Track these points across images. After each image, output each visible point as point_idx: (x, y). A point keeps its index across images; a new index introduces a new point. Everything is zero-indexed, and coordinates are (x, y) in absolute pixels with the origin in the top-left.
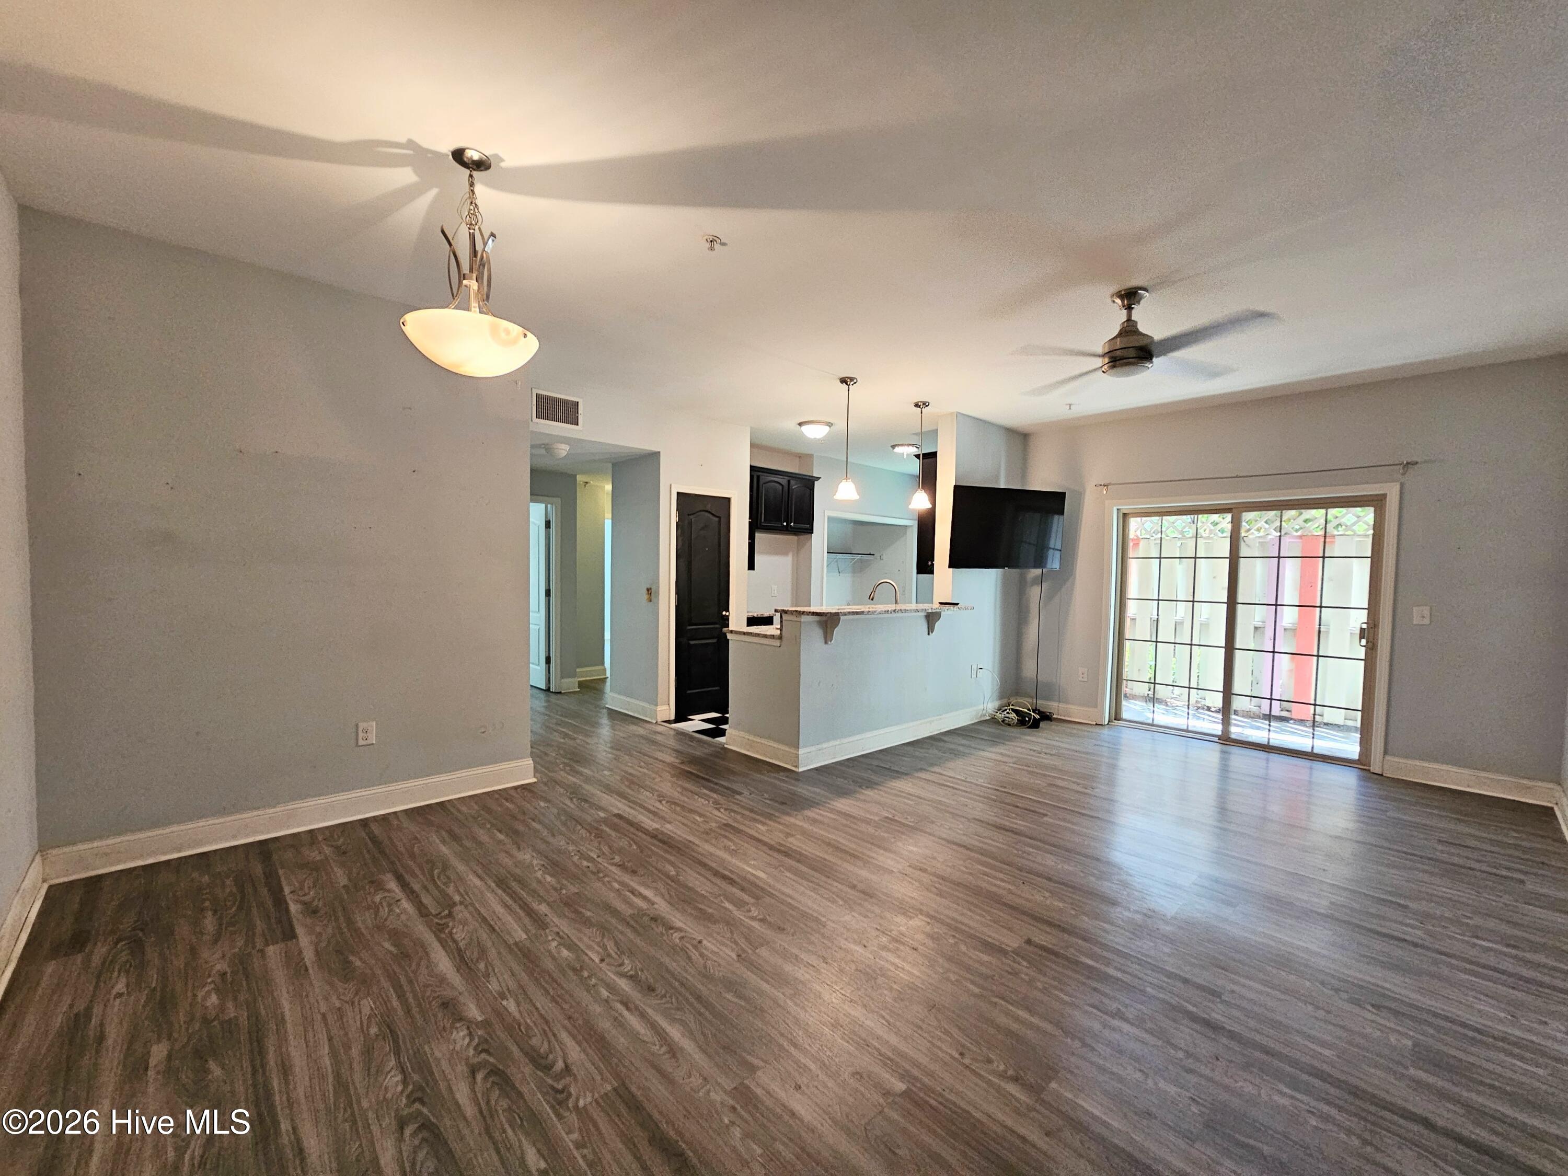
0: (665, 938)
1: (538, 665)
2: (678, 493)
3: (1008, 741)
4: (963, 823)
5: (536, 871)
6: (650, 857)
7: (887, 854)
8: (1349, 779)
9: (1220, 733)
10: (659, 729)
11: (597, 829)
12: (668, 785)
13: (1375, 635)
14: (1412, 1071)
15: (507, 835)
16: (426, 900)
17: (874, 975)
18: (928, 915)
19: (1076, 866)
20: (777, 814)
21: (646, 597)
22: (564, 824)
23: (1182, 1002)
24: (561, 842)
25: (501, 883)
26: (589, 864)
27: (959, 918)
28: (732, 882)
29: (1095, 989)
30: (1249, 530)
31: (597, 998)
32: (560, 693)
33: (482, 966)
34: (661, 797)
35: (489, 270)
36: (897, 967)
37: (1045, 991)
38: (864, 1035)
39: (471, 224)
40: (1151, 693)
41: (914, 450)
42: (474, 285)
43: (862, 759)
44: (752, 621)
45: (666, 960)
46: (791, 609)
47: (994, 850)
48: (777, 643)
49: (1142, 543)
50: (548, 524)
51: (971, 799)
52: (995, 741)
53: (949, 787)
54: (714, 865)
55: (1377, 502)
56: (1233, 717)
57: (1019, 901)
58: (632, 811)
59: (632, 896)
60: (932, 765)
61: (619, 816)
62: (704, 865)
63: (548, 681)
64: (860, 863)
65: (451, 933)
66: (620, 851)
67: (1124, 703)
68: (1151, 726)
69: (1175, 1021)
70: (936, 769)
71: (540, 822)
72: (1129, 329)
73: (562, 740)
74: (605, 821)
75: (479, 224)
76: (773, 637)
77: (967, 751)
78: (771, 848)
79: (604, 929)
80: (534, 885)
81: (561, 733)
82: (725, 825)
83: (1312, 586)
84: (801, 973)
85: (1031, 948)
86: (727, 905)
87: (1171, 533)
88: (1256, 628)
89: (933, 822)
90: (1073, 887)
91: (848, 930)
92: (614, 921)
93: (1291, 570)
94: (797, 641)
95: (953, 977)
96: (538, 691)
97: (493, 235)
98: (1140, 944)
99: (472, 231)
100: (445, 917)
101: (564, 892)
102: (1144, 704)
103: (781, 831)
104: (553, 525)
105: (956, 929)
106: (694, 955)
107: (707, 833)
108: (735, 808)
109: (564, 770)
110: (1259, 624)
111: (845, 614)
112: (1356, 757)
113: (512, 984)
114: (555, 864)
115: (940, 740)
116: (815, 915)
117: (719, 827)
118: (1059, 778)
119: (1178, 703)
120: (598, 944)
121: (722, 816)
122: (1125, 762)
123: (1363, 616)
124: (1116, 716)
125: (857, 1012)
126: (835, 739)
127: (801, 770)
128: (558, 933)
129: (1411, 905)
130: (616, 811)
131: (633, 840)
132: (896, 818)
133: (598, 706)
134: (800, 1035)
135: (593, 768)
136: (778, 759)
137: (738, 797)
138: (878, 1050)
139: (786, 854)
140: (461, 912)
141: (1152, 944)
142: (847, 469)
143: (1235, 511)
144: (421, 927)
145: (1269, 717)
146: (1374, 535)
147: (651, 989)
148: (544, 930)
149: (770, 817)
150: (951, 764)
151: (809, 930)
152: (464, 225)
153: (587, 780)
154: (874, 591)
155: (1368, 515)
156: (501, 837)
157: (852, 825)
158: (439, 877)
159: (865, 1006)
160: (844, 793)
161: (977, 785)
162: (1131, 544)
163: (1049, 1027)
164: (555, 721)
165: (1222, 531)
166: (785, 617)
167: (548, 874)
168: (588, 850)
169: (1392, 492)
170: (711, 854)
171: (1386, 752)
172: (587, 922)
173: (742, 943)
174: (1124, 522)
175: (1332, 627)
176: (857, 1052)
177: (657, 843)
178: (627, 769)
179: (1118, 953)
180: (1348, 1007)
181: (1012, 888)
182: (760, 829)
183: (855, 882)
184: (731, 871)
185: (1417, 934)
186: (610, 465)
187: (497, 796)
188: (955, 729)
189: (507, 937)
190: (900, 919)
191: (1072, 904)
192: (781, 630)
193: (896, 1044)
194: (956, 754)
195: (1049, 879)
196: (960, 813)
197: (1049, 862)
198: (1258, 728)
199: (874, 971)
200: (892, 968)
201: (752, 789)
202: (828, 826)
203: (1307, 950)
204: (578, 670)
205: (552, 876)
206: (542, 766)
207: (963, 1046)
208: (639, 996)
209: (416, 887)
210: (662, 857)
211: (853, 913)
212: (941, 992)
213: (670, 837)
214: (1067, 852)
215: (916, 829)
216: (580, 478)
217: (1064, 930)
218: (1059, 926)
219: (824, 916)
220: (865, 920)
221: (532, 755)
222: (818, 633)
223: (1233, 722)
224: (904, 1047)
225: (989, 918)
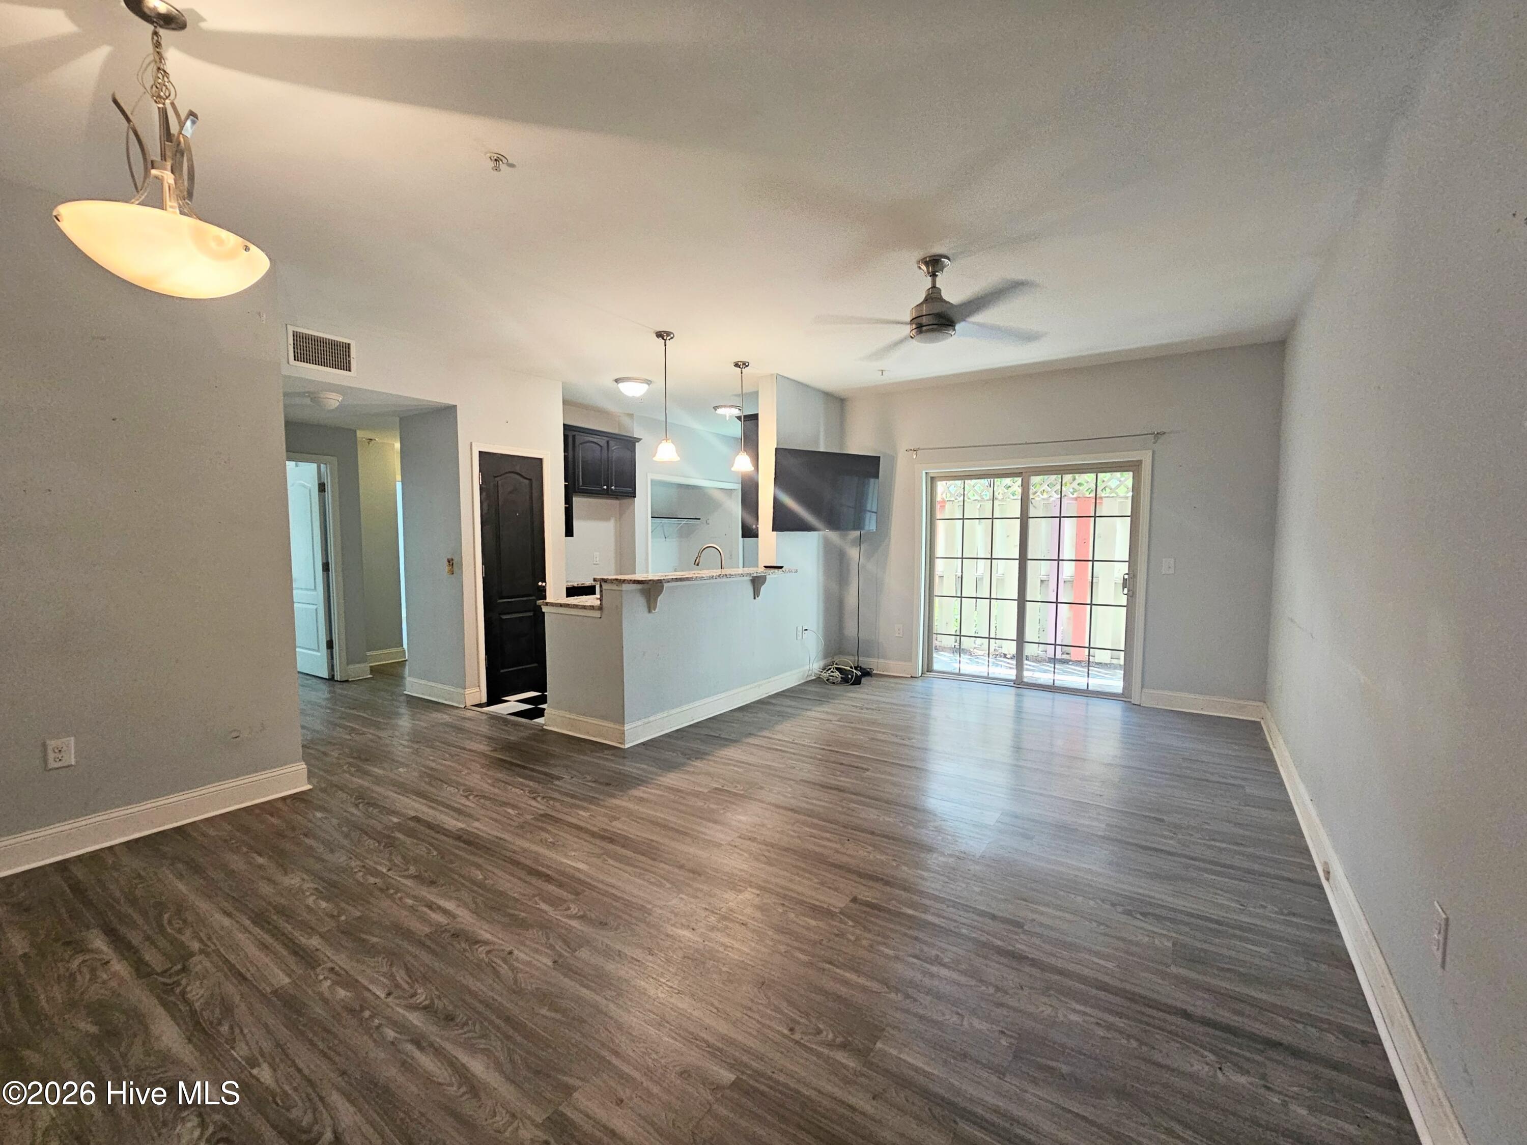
0: (467, 955)
1: (318, 651)
2: (480, 452)
3: (833, 699)
4: (791, 786)
5: (308, 897)
6: (452, 862)
7: (719, 827)
8: (1113, 711)
9: (1014, 678)
10: (469, 714)
11: (389, 837)
12: (477, 778)
13: (1134, 586)
14: (1174, 969)
15: (270, 857)
16: (150, 956)
17: (703, 959)
18: (760, 888)
19: (895, 818)
20: (601, 797)
21: (447, 569)
22: (346, 836)
23: (991, 938)
24: (340, 858)
25: (260, 919)
26: (377, 880)
27: (789, 885)
28: (548, 878)
29: (916, 939)
30: (1036, 493)
31: (381, 1042)
32: (347, 681)
33: (225, 1029)
34: (469, 792)
35: (190, 160)
36: (726, 947)
37: (871, 948)
38: (692, 1029)
39: (159, 96)
40: (957, 644)
41: (736, 412)
42: (169, 178)
43: (690, 729)
44: (572, 591)
45: (470, 982)
46: (610, 577)
47: (821, 810)
48: (597, 614)
49: (948, 506)
50: (322, 487)
51: (798, 760)
52: (822, 699)
53: (777, 750)
54: (528, 862)
55: (1134, 467)
56: (1026, 662)
57: (845, 859)
58: (431, 812)
59: (429, 912)
60: (762, 729)
61: (416, 819)
62: (517, 863)
63: (332, 668)
64: (689, 840)
65: (183, 993)
66: (416, 860)
67: (935, 655)
68: (958, 676)
69: (986, 958)
70: (766, 733)
71: (315, 837)
72: (934, 295)
73: (348, 737)
74: (399, 827)
75: (172, 97)
76: (592, 608)
77: (793, 712)
78: (593, 834)
79: (393, 956)
80: (306, 916)
81: (345, 727)
82: (542, 815)
83: (1086, 542)
84: (623, 971)
85: (857, 906)
86: (544, 906)
87: (971, 495)
88: (1042, 581)
89: (762, 788)
90: (894, 839)
91: (676, 915)
92: (405, 944)
93: (1069, 526)
94: (618, 610)
95: (782, 948)
96: (319, 681)
97: (192, 114)
98: (954, 887)
99: (161, 106)
100: (178, 973)
101: (343, 918)
102: (952, 655)
103: (605, 815)
104: (329, 488)
105: (785, 897)
106: (504, 969)
107: (522, 827)
108: (556, 795)
109: (349, 772)
110: (1044, 578)
111: (668, 581)
112: (1120, 691)
113: (267, 1045)
114: (333, 885)
115: (769, 703)
116: (640, 902)
117: (536, 819)
118: (879, 732)
119: (980, 653)
120: (384, 975)
121: (540, 806)
122: (937, 712)
123: (1125, 568)
124: (928, 668)
125: (684, 1004)
126: (662, 710)
127: (627, 746)
128: (332, 969)
129: (1165, 818)
130: (413, 814)
131: (431, 844)
132: (725, 788)
133: (393, 693)
134: (622, 1042)
135: (385, 765)
136: (601, 736)
137: (557, 782)
138: (706, 1042)
139: (611, 841)
140: (199, 963)
141: (964, 885)
142: (666, 429)
143: (1024, 475)
144: (138, 991)
145: (1054, 660)
146: (1133, 496)
147: (449, 1018)
148: (313, 968)
149: (592, 800)
150: (778, 728)
151: (634, 921)
152: (148, 96)
153: (378, 780)
154: (699, 556)
155: (1127, 478)
156: (260, 860)
157: (681, 800)
158: (170, 922)
159: (693, 995)
160: (671, 767)
161: (804, 746)
162: (938, 507)
163: (875, 986)
164: (338, 714)
165: (1013, 494)
166: (605, 586)
167: (323, 899)
168: (376, 863)
169: (1146, 458)
170: (525, 850)
171: (1143, 687)
172: (372, 951)
173: (559, 946)
174: (932, 483)
175: (1100, 579)
176: (684, 1049)
177: (462, 845)
178: (428, 762)
179: (936, 898)
180: (1124, 918)
181: (838, 846)
182: (582, 816)
183: (683, 862)
184: (548, 867)
185: (1171, 844)
186: (398, 419)
187: (257, 811)
188: (783, 691)
189: (262, 985)
190: (730, 895)
191: (894, 856)
192: (601, 600)
193: (726, 1032)
194: (784, 716)
195: (873, 833)
196: (788, 776)
197: (871, 815)
198: (1045, 671)
199: (703, 955)
200: (721, 949)
201: (575, 773)
202: (656, 804)
203: (1089, 871)
204: (368, 654)
205: (328, 899)
206: (320, 769)
207: (794, 1021)
208: (434, 1029)
209: (135, 938)
210: (468, 861)
211: (681, 895)
212: (770, 966)
213: (478, 836)
214: (889, 804)
215: (746, 797)
216: (360, 434)
217: (887, 883)
218: (882, 879)
219: (650, 903)
220: (692, 900)
221: (306, 758)
222: (641, 601)
223: (1025, 667)
224: (733, 1033)
225: (816, 880)
